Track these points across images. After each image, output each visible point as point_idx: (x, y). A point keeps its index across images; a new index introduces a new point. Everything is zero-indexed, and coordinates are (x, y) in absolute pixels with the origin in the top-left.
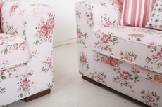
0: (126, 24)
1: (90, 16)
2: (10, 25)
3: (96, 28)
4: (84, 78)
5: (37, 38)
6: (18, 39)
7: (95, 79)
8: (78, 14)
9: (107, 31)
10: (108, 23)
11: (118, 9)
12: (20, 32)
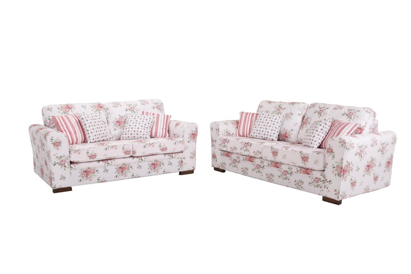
0: (239, 135)
1: (218, 130)
2: (175, 133)
3: (221, 136)
4: (216, 169)
5: (189, 140)
6: (181, 139)
7: (221, 168)
8: (212, 129)
9: (225, 138)
10: (229, 134)
11: (235, 126)
12: (181, 136)
